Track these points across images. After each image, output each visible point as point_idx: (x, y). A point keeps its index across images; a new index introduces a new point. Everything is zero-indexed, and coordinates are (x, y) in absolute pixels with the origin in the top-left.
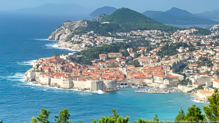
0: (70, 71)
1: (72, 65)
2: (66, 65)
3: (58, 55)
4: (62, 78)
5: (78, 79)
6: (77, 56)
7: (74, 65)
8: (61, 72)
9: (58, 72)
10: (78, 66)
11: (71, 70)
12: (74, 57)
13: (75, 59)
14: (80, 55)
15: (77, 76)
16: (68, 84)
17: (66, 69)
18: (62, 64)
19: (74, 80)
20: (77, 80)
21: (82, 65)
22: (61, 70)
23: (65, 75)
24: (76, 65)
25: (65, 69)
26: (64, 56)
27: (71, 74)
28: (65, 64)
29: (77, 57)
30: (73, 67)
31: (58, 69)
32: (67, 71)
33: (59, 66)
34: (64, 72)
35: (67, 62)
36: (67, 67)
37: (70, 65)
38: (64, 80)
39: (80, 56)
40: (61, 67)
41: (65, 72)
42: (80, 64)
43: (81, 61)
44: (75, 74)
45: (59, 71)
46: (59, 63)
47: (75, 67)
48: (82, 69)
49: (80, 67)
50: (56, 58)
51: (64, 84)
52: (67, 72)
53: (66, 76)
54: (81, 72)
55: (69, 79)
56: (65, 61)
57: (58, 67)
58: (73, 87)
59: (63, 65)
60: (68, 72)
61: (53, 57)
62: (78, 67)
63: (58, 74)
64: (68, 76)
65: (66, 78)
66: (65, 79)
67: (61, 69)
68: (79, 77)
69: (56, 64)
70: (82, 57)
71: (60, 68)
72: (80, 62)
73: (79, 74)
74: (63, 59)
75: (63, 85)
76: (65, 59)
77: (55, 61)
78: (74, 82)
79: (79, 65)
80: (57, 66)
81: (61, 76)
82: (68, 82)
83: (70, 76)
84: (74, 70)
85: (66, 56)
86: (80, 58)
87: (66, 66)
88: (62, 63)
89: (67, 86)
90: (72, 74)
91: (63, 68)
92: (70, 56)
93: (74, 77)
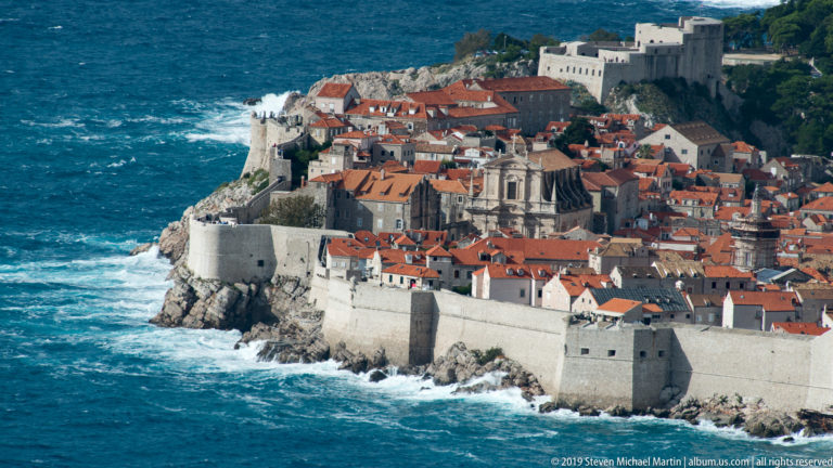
0: (643, 224)
1: (669, 155)
2: (606, 155)
3: (523, 50)
4: (555, 290)
5: (728, 305)
6: (730, 60)
7: (688, 151)
8: (548, 228)
9: (520, 226)
10: (737, 166)
11: (664, 211)
12: (691, 71)
13: (701, 90)
14: (764, 50)
15: (720, 272)
16: (627, 368)
17: (607, 200)
18: (561, 145)
19: (691, 319)
20: (718, 320)
21: (779, 154)
22: (552, 210)
23: (595, 263)
24: (714, 158)
25: (597, 198)
26: (582, 52)
27: (653, 254)
28: (594, 143)
29: (729, 70)
30: (680, 181)
31: (512, 195)
32: (618, 219)
33: (533, 162)
34: (578, 233)
35: (617, 127)
36: (614, 174)
37: (649, 152)
38: (576, 320)
39: (758, 59)
40: (550, 179)
41: (597, 225)
42: (759, 146)
43: (771, 119)
44: (700, 254)
45: (531, 220)
46: (529, 135)
47: (708, 175)
48: (782, 199)
49: (754, 181)
50: (494, 80)
51: (583, 361)
52: (612, 232)
53: (606, 270)
54: (767, 234)
55: (630, 304)
56: (598, 109)
57: (517, 175)
58: (675, 398)
59: (573, 155)
60: (627, 229)
61: (469, 60)
62: (732, 181)
63: (519, 256)
64: (625, 274)
65: (602, 297)
66: (587, 303)
67: (547, 196)
68: (742, 284)
69: (499, 146)
70: (776, 75)
71: (537, 183)
72: (760, 128)
73: (742, 259)
74: (573, 88)
75: (567, 372)
76: (595, 88)
77: (489, 105)
78: (691, 339)
79: (744, 153)
80: (504, 167)
81: (548, 276)
82: (623, 338)
83: (641, 280)
84: (687, 206)
85: (606, 55)
86: (760, 85)
87: (604, 167)
88: (559, 128)
89: (616, 380)
90: (673, 257)
91: (567, 192)
92: (656, 54)
93: (695, 285)
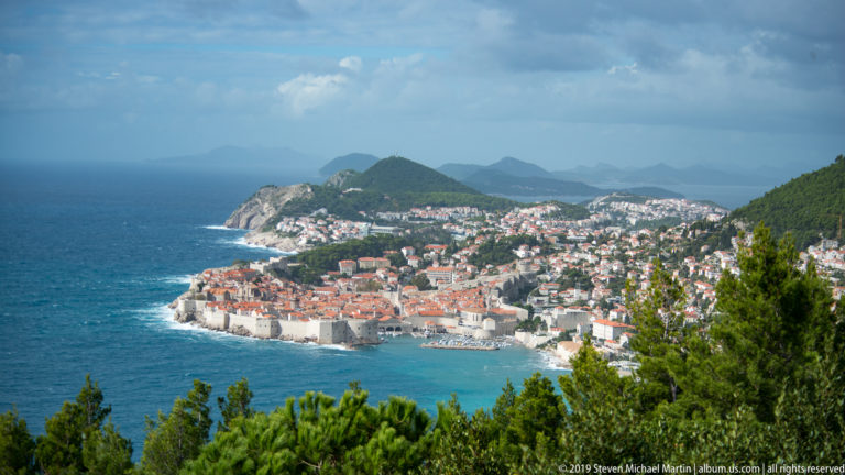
0: (272, 299)
1: (277, 285)
2: (264, 285)
3: (246, 263)
4: (254, 313)
5: (290, 316)
6: (289, 265)
7: (281, 284)
8: (252, 300)
9: (246, 300)
10: (291, 287)
11: (276, 296)
12: (281, 267)
13: (283, 271)
14: (296, 263)
15: (288, 309)
16: (269, 328)
17: (264, 294)
18: (255, 283)
19: (282, 319)
20: (288, 319)
21: (300, 284)
22: (253, 296)
23: (262, 307)
24: (286, 285)
25: (262, 294)
26: (259, 263)
27: (274, 305)
28: (262, 282)
29: (289, 267)
30: (279, 290)
31: (245, 293)
32: (267, 298)
33: (249, 286)
34: (258, 301)
35: (266, 279)
36: (266, 289)
37: (273, 284)
38: (258, 319)
39: (295, 265)
40: (252, 290)
41: (262, 299)
42: (295, 282)
43: (298, 277)
44: (284, 305)
45: (249, 298)
46: (248, 281)
47: (285, 289)
48: (300, 294)
49: (294, 289)
50: (241, 269)
51: (260, 328)
52: (265, 301)
53: (264, 309)
54: (297, 301)
55: (269, 316)
56: (262, 275)
57: (246, 289)
58: (279, 335)
59: (257, 285)
60: (269, 300)
61: (235, 265)
62: (290, 290)
63: (246, 306)
64: (268, 309)
65: (264, 314)
66: (260, 316)
67: (252, 293)
68: (292, 311)
69: (242, 283)
70: (299, 268)
71: (250, 291)
72: (296, 279)
73: (292, 306)
74: (257, 271)
75: (256, 329)
76: (262, 271)
77: (240, 275)
78: (282, 323)
79: (292, 284)
80: (243, 287)
81: (252, 310)
82: (268, 322)
83: (271, 310)
84: (281, 295)
85: (264, 264)
86: (296, 270)
87: (264, 287)
88: (254, 279)
89: (267, 332)
90: (278, 306)
91: (256, 292)
92: (274, 264)
93: (283, 312)
